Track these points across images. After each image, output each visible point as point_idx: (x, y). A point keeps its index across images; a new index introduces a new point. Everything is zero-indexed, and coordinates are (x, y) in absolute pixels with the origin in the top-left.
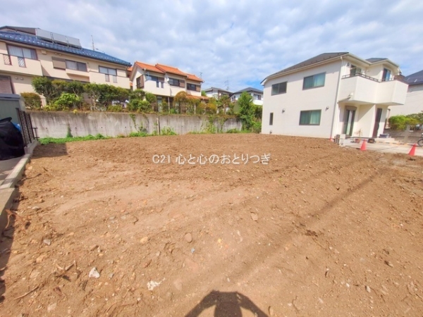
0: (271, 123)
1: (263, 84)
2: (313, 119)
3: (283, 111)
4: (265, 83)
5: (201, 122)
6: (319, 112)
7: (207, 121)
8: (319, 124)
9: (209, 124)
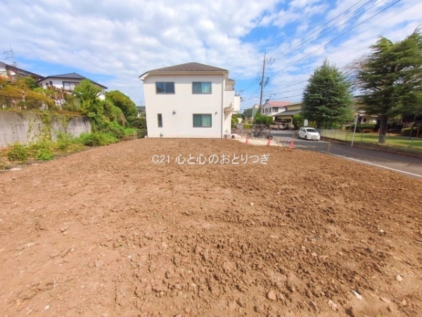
0: (160, 124)
1: (143, 78)
2: (205, 121)
3: (174, 113)
4: (145, 78)
5: (26, 123)
6: (210, 115)
7: (39, 122)
8: (211, 126)
9: (43, 126)
